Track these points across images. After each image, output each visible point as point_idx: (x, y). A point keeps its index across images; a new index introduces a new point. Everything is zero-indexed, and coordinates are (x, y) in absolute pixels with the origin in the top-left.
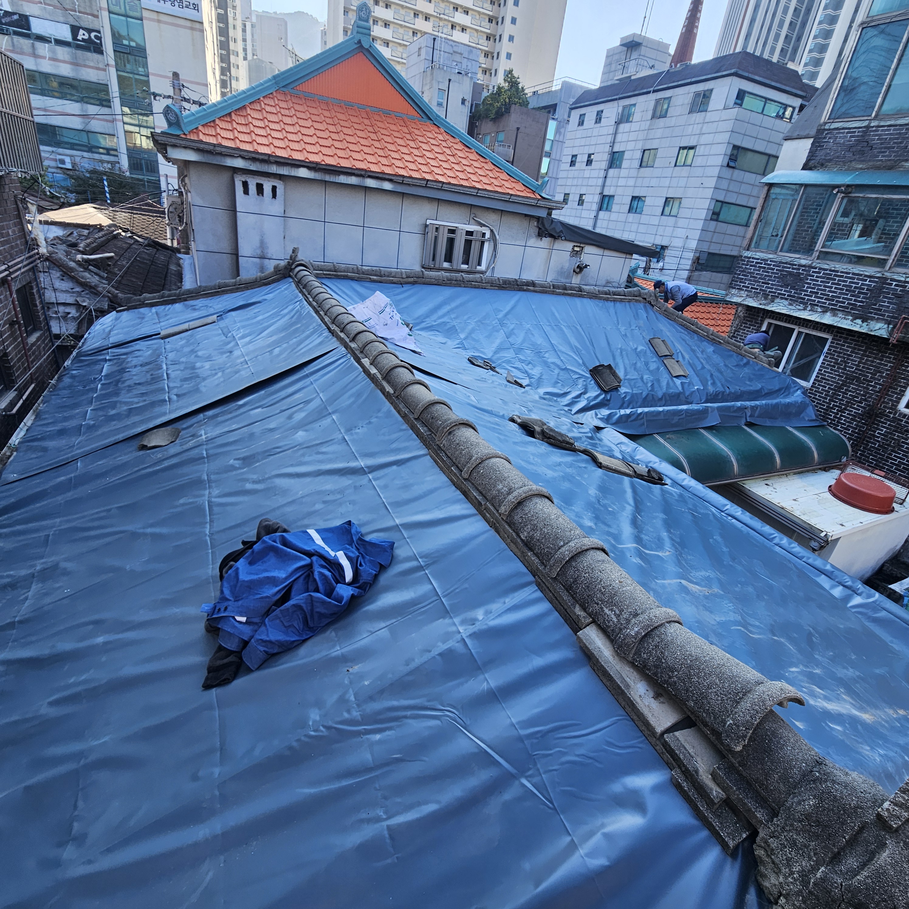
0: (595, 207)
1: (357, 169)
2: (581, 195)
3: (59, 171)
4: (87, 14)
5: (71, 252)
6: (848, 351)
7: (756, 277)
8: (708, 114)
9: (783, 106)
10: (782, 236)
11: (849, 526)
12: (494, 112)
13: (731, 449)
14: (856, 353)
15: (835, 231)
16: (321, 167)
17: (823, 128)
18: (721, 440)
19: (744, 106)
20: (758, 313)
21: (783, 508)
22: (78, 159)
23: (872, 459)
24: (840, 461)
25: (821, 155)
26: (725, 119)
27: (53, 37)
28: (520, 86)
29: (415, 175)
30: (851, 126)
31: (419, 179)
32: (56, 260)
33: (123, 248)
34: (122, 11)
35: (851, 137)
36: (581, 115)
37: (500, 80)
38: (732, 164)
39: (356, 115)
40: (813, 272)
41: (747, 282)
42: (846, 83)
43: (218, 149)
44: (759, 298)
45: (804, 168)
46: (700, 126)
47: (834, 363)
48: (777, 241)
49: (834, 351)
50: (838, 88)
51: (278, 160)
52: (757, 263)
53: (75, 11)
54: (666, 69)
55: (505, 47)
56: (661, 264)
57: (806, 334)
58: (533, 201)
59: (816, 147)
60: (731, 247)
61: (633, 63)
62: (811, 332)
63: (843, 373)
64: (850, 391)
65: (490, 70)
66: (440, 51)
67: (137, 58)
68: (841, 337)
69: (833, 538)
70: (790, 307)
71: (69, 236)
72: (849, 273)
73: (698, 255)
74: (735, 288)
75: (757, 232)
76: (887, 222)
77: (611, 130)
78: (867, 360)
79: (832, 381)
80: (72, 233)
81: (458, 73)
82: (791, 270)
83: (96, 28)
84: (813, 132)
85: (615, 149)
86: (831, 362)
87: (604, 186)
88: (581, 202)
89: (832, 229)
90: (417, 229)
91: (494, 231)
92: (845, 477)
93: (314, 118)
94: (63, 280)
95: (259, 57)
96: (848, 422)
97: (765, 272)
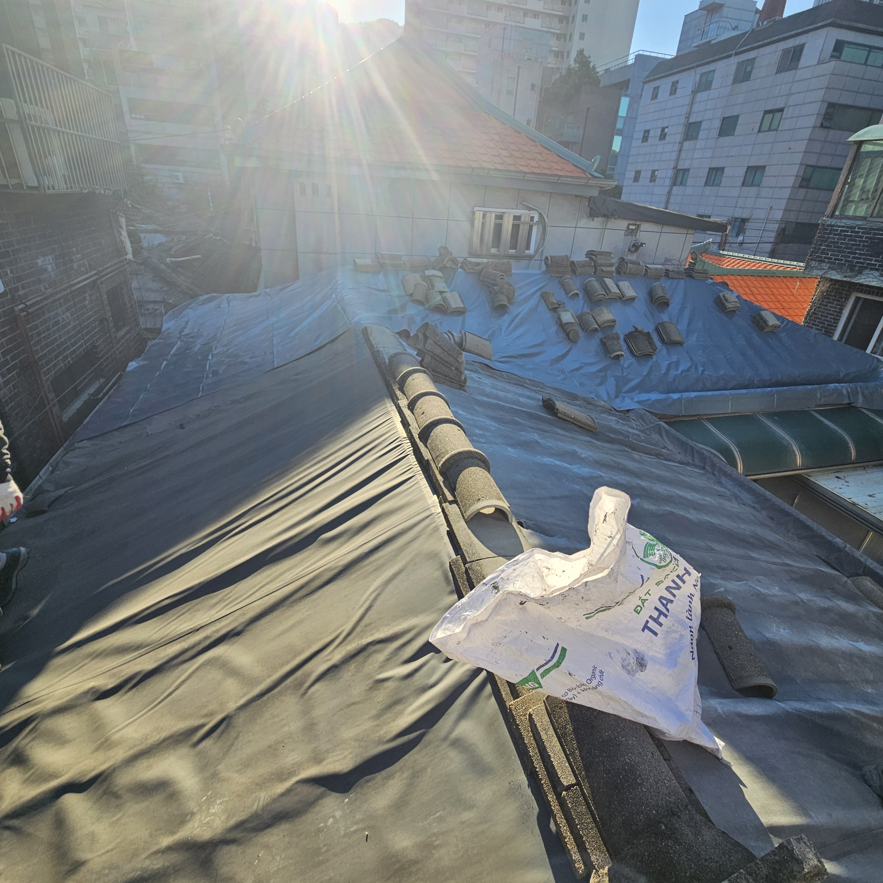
0: (668, 182)
2: (654, 171)
5: (163, 257)
7: (841, 247)
8: (799, 72)
10: (873, 200)
13: (794, 438)
18: (783, 428)
19: (842, 58)
20: (843, 286)
21: (854, 504)
22: (189, 175)
26: (819, 74)
28: (592, 65)
31: (465, 168)
33: (211, 250)
36: (654, 88)
37: (571, 62)
38: (826, 124)
41: (830, 253)
44: (843, 270)
46: (789, 85)
52: (841, 231)
54: (752, 29)
55: (578, 27)
56: (740, 238)
58: (582, 181)
61: (713, 26)
65: (563, 52)
66: (510, 39)
70: (881, 278)
73: (783, 226)
75: (843, 197)
77: (687, 100)
81: (529, 59)
85: (692, 120)
87: (678, 160)
88: (653, 178)
90: (465, 216)
91: (543, 214)
94: (154, 280)
97: (852, 240)
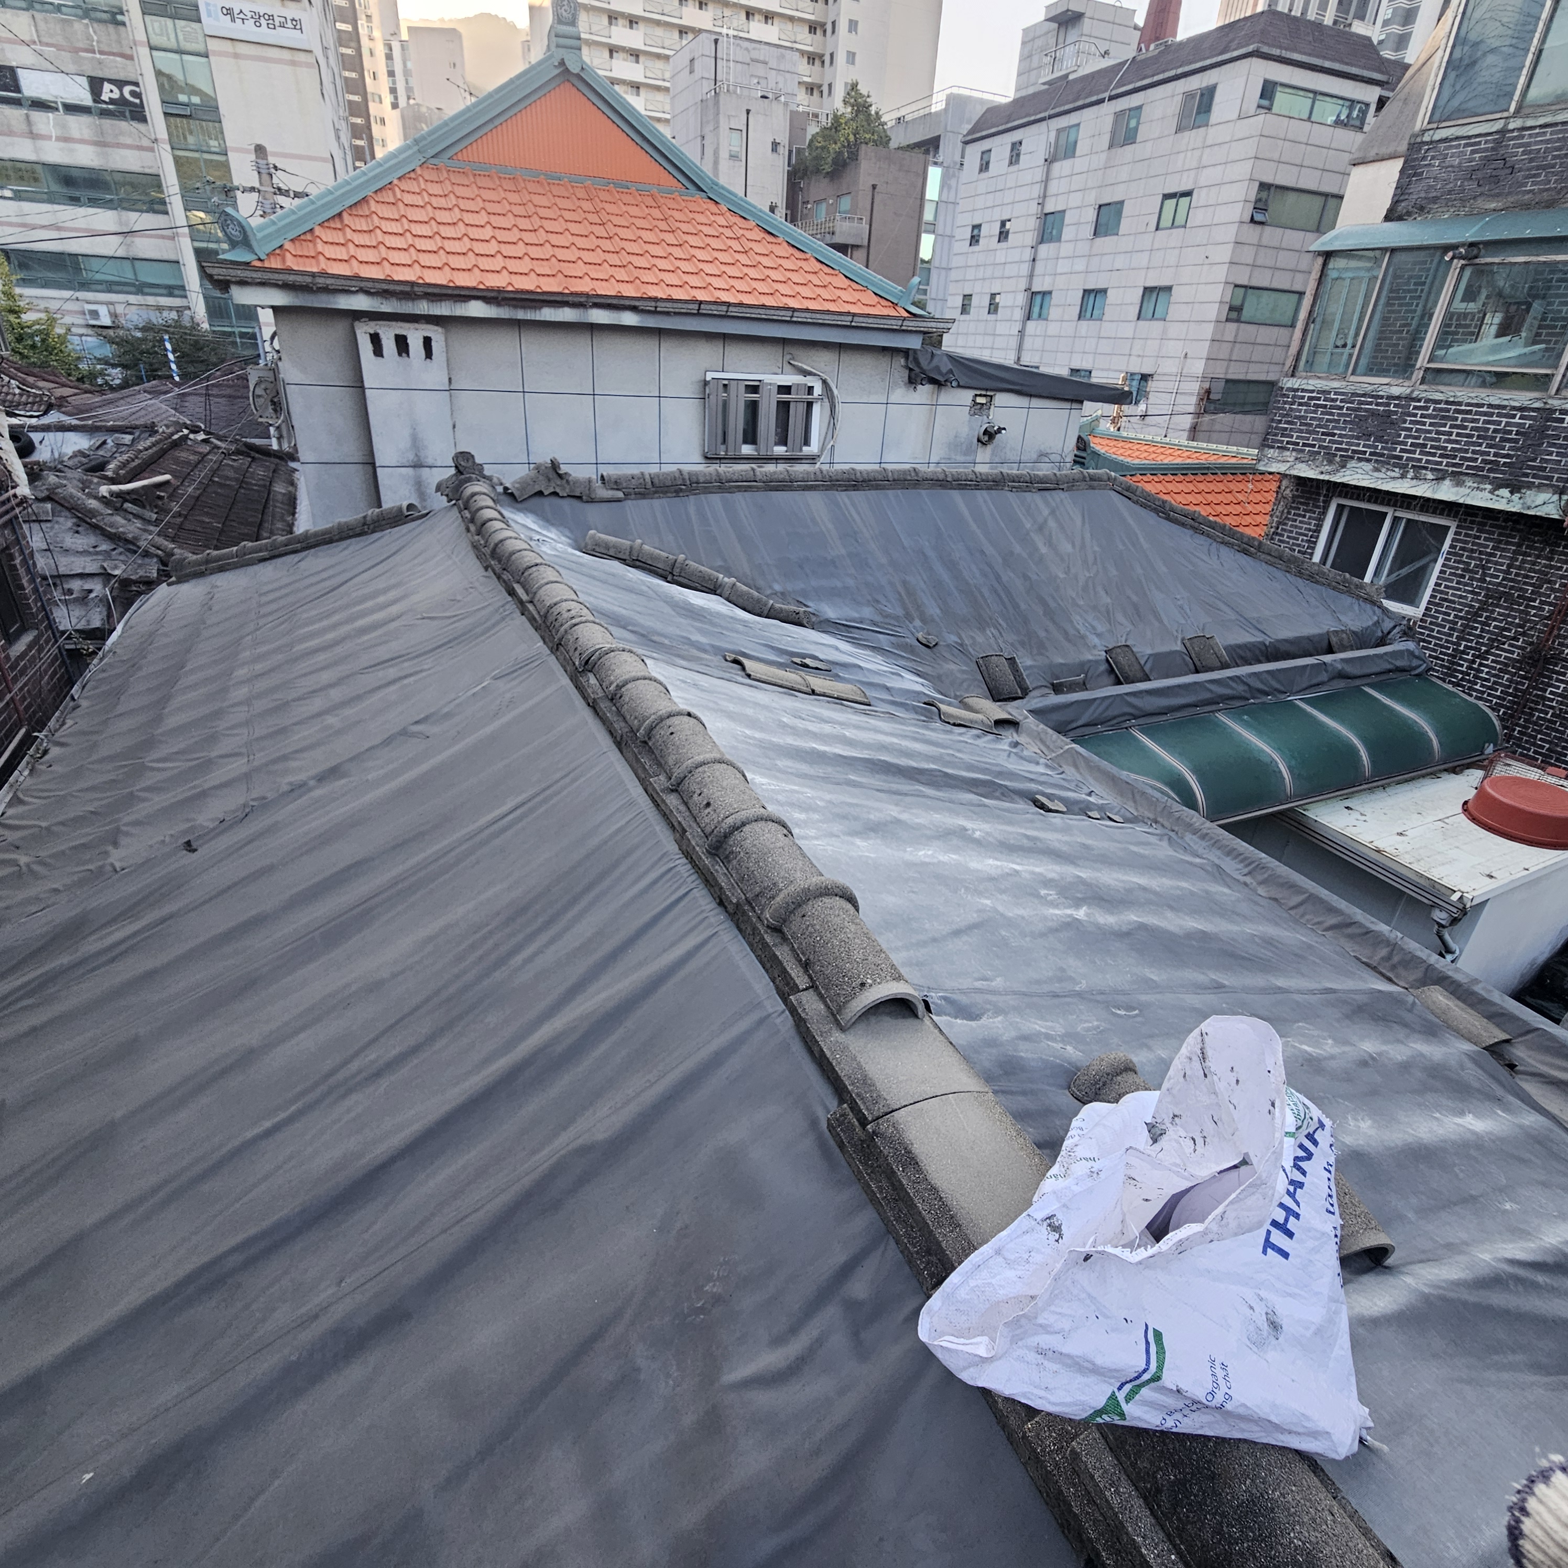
0: (1018, 314)
1: (572, 294)
2: (993, 296)
3: (90, 331)
4: (114, 54)
5: (91, 482)
6: (1487, 546)
7: (1311, 425)
8: (1211, 130)
9: (1347, 103)
10: (1354, 346)
11: (1504, 878)
12: (830, 160)
13: (1278, 749)
14: (1503, 550)
15: (1453, 329)
16: (507, 295)
17: (1419, 140)
18: (1259, 734)
19: (1275, 109)
20: (1318, 487)
21: (1378, 851)
22: (120, 309)
23: (1541, 740)
24: (1482, 754)
25: (1418, 191)
26: (1240, 136)
27: (59, 100)
28: (873, 110)
29: (678, 294)
30: (1470, 133)
31: (686, 302)
32: (64, 498)
33: (188, 463)
34: (173, 44)
35: (1473, 152)
36: (983, 153)
37: (837, 103)
38: (1258, 217)
39: (566, 195)
40: (1415, 408)
41: (1295, 435)
42: (1457, 54)
43: (321, 281)
44: (1317, 463)
45: (1387, 218)
46: (1197, 153)
47: (1463, 570)
48: (1345, 357)
49: (1461, 549)
50: (1444, 64)
51: (430, 290)
52: (1310, 398)
53: (94, 52)
54: (1131, 56)
55: (843, 41)
56: (1142, 407)
57: (1409, 520)
58: (893, 322)
59: (1409, 174)
60: (1266, 367)
61: (1070, 50)
62: (1416, 518)
63: (1480, 588)
64: (1495, 619)
65: (821, 86)
66: (728, 61)
67: (204, 123)
68: (1472, 522)
69: (1475, 903)
70: (1376, 474)
71: (98, 448)
72: (1482, 405)
73: (1207, 385)
74: (1273, 447)
75: (1307, 344)
76: (1549, 304)
77: (1039, 174)
78: (1523, 561)
79: (1460, 604)
80: (104, 443)
81: (763, 97)
82: (1373, 407)
83: (132, 77)
84: (1403, 147)
85: (1048, 209)
86: (1457, 568)
87: (1031, 276)
88: (993, 308)
89: (1445, 324)
90: (691, 390)
91: (829, 381)
92: (1494, 785)
93: (491, 207)
94: (77, 532)
95: (419, 101)
96: (1495, 676)
97: (1327, 413)
